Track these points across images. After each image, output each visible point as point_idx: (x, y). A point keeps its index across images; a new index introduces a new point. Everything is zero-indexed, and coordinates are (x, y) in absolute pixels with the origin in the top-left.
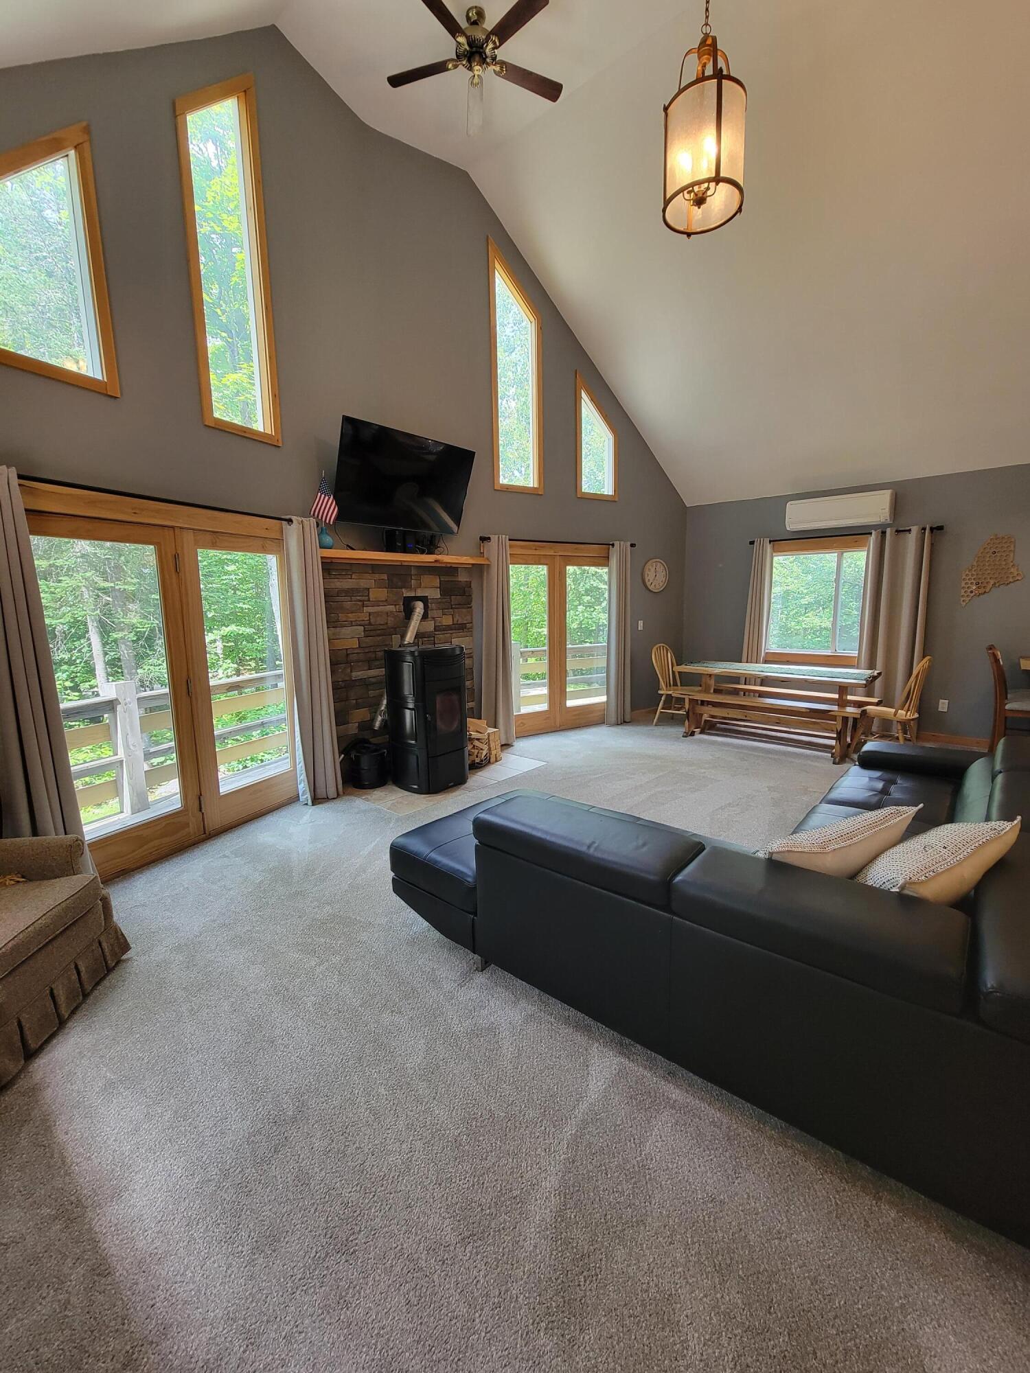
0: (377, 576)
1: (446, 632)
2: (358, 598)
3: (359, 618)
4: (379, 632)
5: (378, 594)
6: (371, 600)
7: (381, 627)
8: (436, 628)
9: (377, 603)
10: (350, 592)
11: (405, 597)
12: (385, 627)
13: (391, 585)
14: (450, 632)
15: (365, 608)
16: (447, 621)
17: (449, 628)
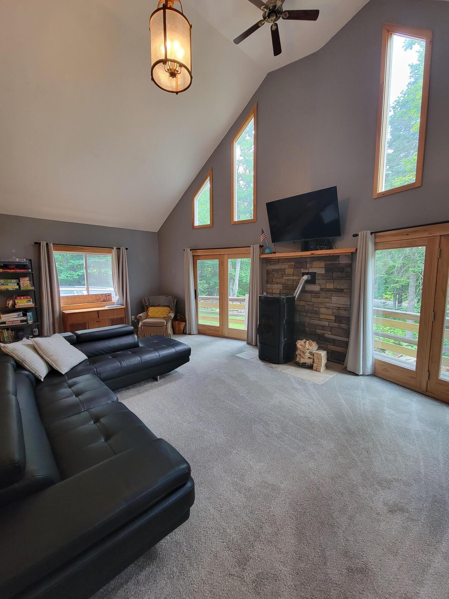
0: (289, 263)
1: (327, 292)
2: (281, 273)
3: (280, 281)
4: (289, 288)
5: (290, 271)
6: (286, 274)
7: (290, 286)
8: (322, 289)
9: (288, 275)
10: (277, 271)
11: (303, 273)
12: (292, 286)
13: (295, 267)
14: (330, 292)
15: (283, 277)
16: (330, 286)
17: (329, 290)
